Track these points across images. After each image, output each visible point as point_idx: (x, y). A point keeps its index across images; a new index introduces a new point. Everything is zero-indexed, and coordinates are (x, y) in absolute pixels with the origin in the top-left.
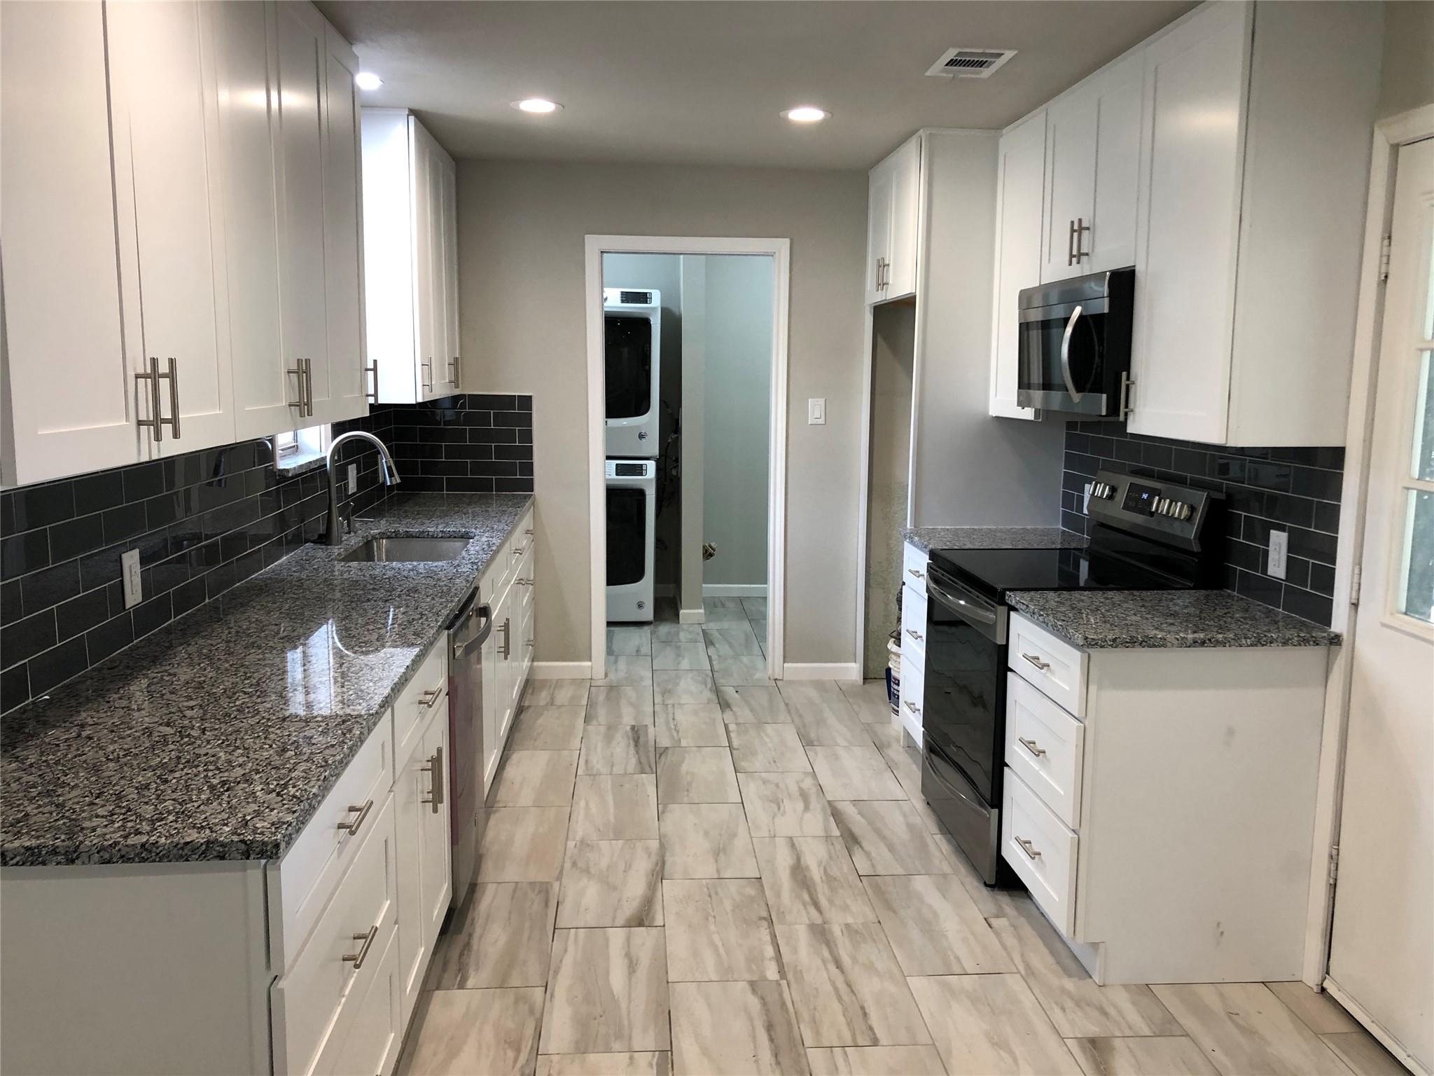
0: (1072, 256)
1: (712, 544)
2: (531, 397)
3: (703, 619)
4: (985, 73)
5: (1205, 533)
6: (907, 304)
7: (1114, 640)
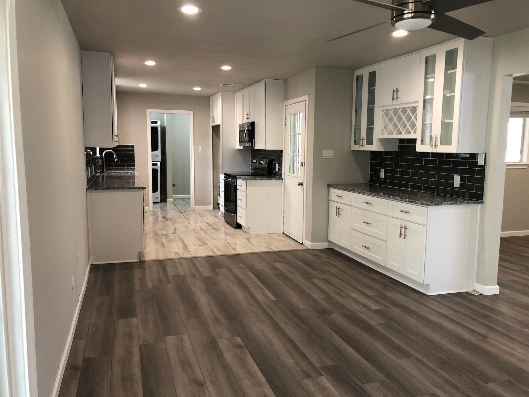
0: (246, 119)
1: (175, 183)
2: (134, 145)
3: (173, 202)
4: (230, 86)
5: (268, 166)
6: (219, 126)
7: (250, 179)
